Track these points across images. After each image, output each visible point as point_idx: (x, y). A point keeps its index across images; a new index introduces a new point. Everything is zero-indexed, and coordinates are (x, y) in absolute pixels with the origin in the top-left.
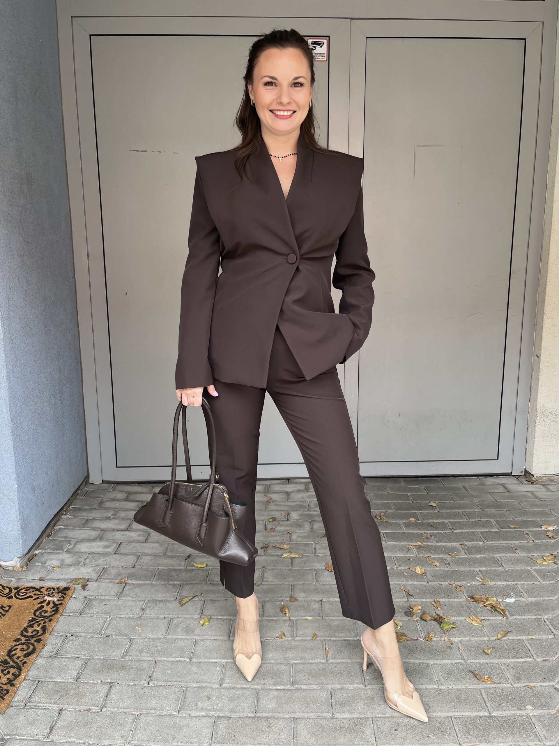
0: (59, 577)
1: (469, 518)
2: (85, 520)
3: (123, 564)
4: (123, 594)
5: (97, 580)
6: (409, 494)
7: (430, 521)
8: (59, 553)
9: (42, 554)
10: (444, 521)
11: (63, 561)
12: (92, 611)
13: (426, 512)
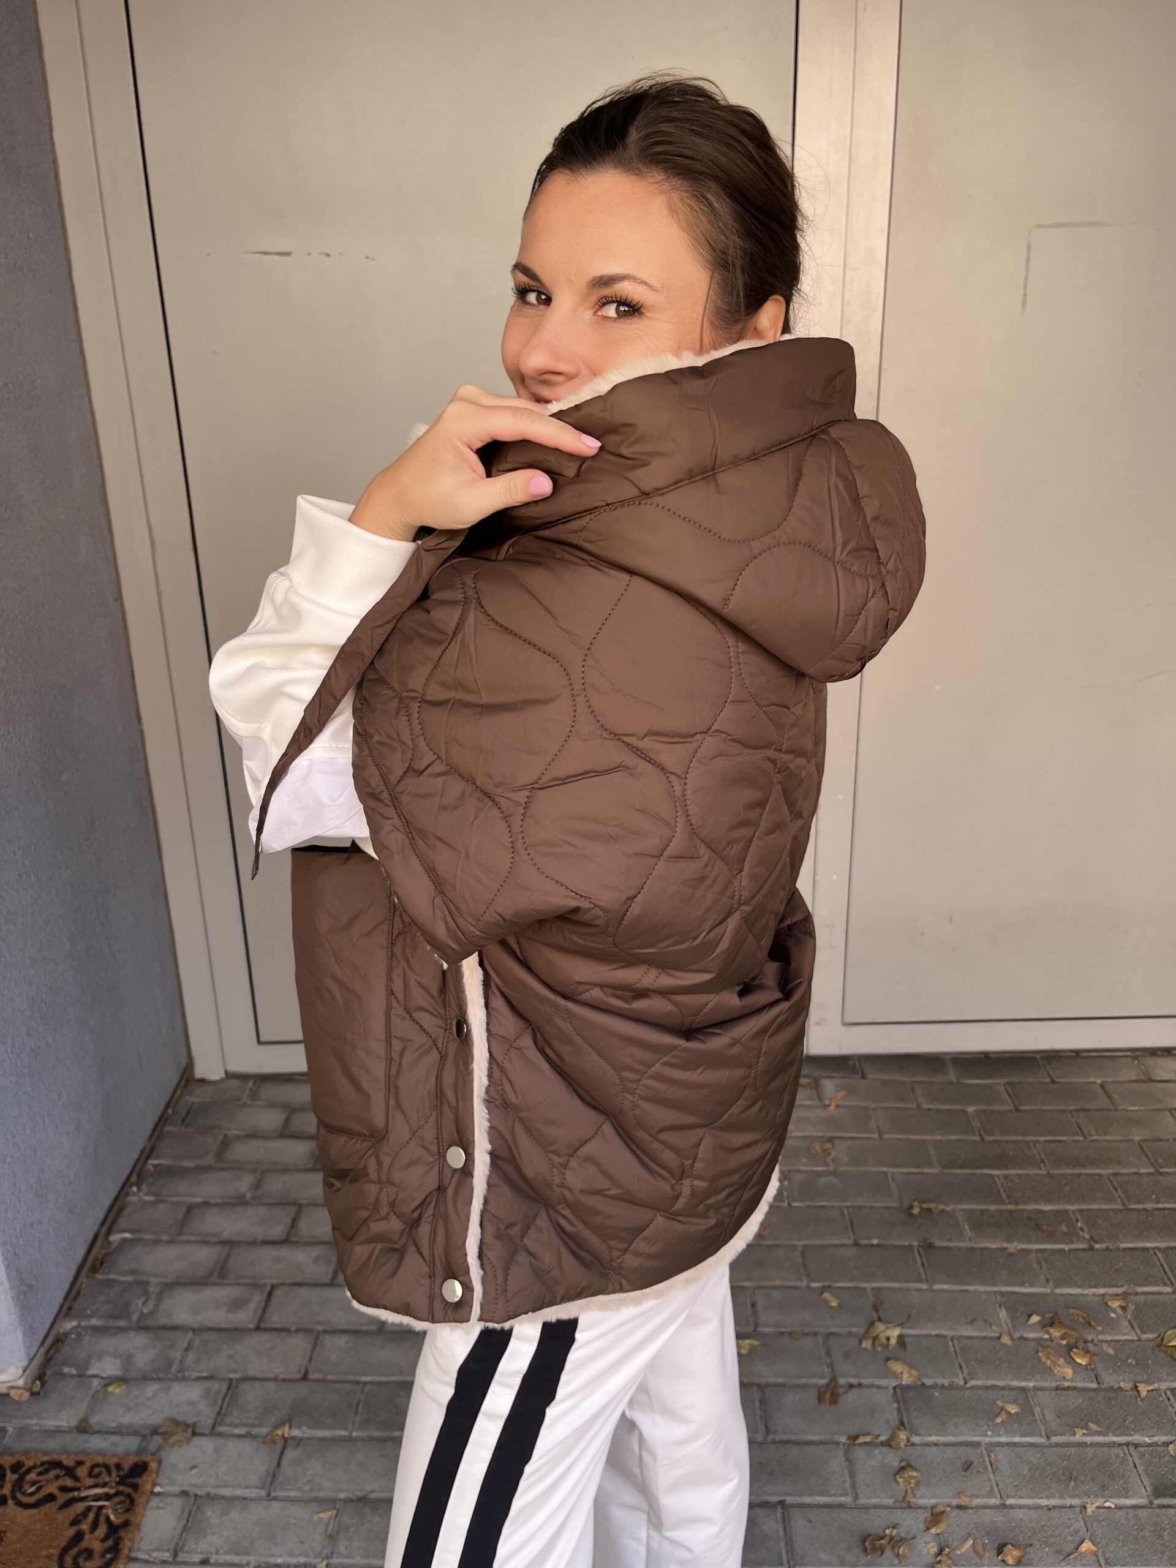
0: (121, 1420)
1: (1129, 1200)
2: (184, 1209)
3: (278, 1370)
4: (280, 1478)
5: (214, 1427)
6: (971, 1109)
7: (1032, 1207)
8: (120, 1330)
9: (79, 1337)
10: (1068, 1207)
11: (128, 1359)
12: (203, 1546)
13: (1020, 1176)
